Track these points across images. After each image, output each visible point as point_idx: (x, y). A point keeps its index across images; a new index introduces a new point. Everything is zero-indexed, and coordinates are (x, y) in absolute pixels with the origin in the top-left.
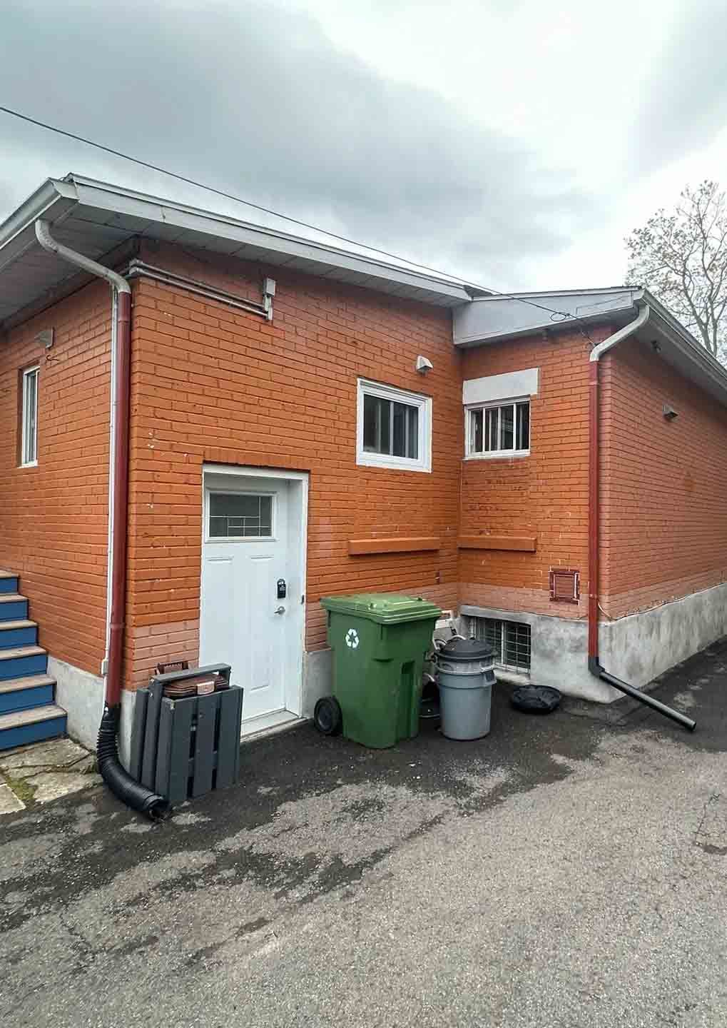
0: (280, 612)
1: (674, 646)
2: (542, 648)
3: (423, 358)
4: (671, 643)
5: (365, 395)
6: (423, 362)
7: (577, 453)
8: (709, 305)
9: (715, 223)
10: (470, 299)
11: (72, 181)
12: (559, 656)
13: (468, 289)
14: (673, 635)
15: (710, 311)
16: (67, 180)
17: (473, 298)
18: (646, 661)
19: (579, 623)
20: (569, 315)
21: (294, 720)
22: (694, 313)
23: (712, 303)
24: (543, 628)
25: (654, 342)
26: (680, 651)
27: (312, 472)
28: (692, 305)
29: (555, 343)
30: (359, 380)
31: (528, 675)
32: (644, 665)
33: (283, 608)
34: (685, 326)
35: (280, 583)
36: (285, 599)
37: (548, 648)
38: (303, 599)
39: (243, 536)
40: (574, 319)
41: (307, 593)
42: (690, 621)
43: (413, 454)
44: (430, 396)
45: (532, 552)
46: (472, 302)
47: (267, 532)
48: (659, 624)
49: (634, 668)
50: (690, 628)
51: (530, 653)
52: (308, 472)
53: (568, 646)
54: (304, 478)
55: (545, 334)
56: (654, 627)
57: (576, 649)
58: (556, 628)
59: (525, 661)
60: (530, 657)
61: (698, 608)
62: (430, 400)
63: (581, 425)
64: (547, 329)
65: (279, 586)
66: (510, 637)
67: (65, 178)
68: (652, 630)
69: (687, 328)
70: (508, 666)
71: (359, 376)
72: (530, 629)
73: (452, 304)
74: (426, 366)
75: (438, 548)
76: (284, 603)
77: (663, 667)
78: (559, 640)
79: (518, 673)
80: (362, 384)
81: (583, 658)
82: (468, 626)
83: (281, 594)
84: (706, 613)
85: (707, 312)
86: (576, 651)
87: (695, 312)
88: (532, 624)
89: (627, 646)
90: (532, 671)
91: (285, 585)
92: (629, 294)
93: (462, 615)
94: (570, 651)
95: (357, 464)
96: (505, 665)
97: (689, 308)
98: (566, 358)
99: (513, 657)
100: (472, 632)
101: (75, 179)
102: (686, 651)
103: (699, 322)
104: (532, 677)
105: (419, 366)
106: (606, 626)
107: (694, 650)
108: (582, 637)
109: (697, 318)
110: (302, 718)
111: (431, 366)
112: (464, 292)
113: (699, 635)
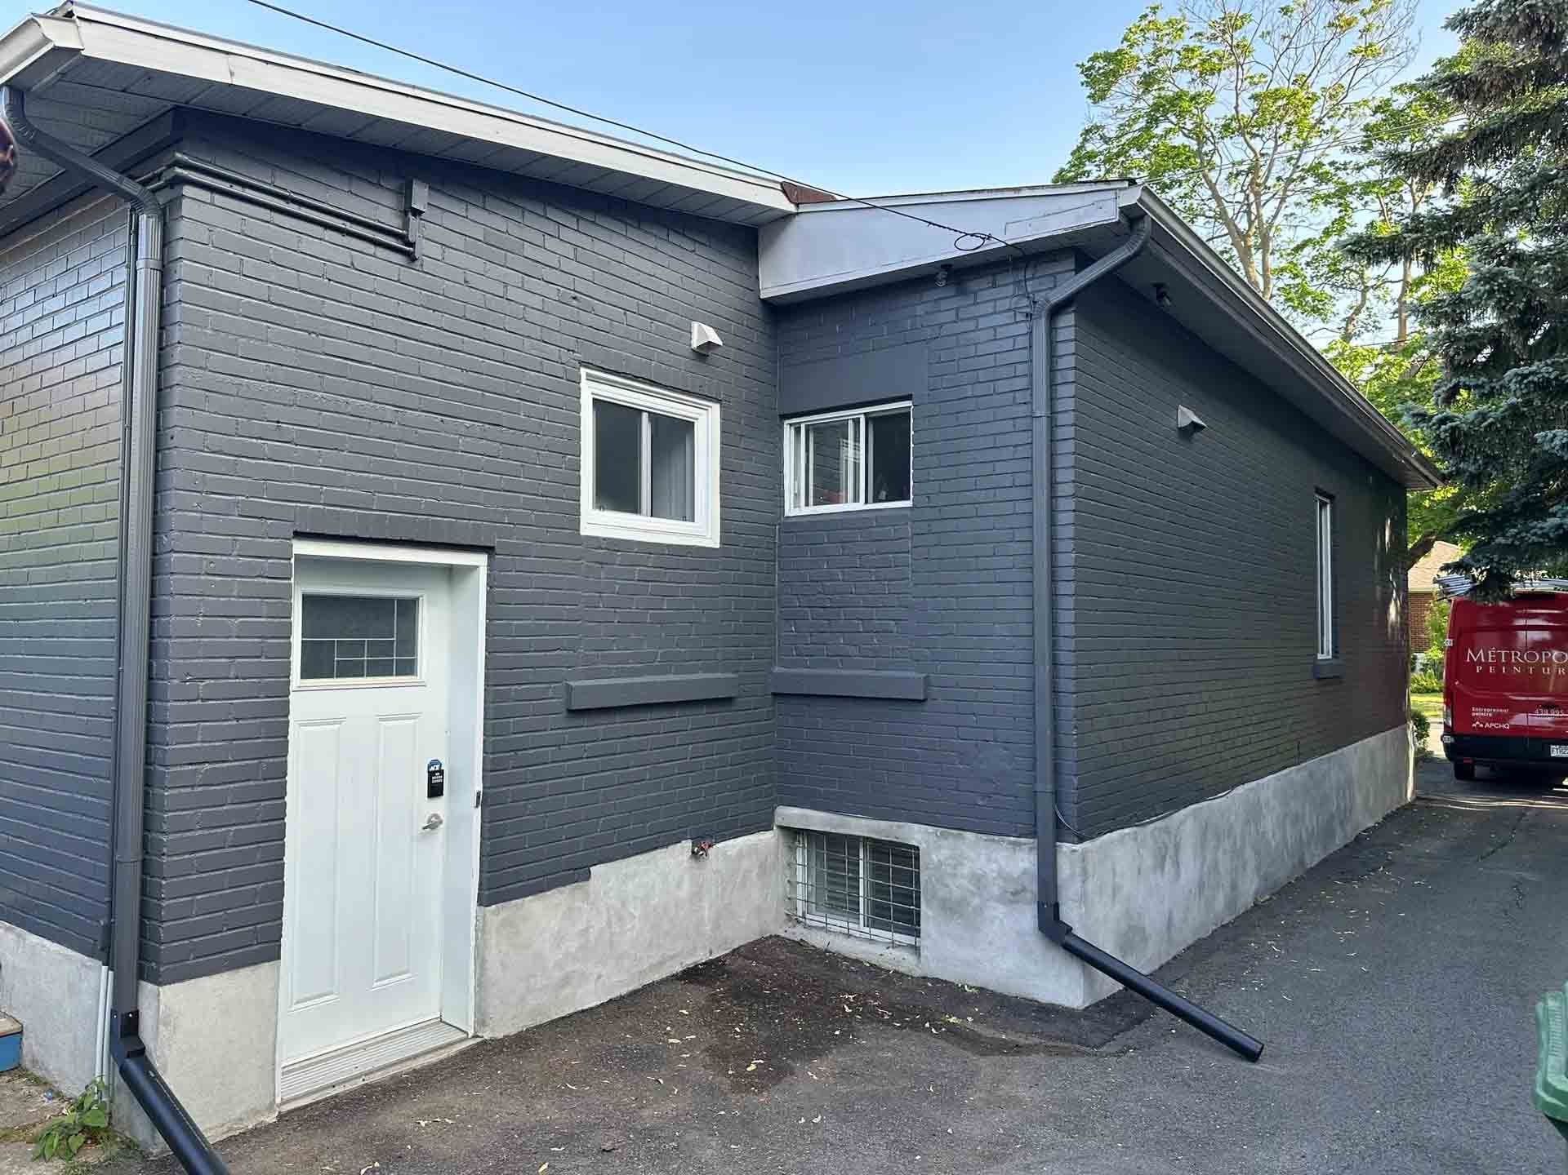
0: (432, 826)
1: (1207, 892)
2: (942, 893)
3: (705, 327)
4: (1201, 886)
5: (594, 399)
6: (703, 333)
7: (1008, 508)
8: (1252, 198)
9: (1259, 33)
10: (791, 208)
11: (70, 14)
12: (980, 910)
13: (788, 189)
14: (1205, 869)
15: (1254, 208)
16: (60, 14)
17: (797, 205)
18: (1153, 921)
19: (1020, 844)
20: (989, 237)
21: (462, 1040)
22: (1223, 213)
23: (1257, 195)
24: (945, 853)
25: (1158, 286)
26: (1220, 903)
27: (497, 550)
28: (1216, 196)
29: (961, 292)
30: (583, 371)
31: (916, 949)
32: (1149, 930)
33: (436, 816)
34: (1204, 240)
35: (432, 769)
36: (443, 798)
37: (957, 894)
38: (478, 797)
39: (362, 676)
40: (1003, 245)
41: (484, 788)
42: (1239, 843)
43: (686, 513)
44: (718, 401)
45: (920, 701)
46: (797, 214)
47: (408, 668)
48: (1177, 847)
49: (1133, 935)
50: (1237, 853)
51: (918, 906)
52: (488, 550)
53: (996, 891)
54: (480, 560)
55: (942, 275)
56: (1166, 856)
57: (1013, 897)
58: (972, 855)
59: (910, 922)
60: (918, 914)
61: (1254, 813)
62: (716, 407)
63: (1015, 452)
64: (946, 265)
65: (431, 774)
66: (877, 871)
67: (56, 10)
68: (1164, 858)
69: (1210, 244)
70: (874, 931)
71: (587, 365)
72: (917, 858)
73: (757, 219)
74: (710, 342)
75: (733, 695)
76: (439, 805)
77: (1186, 937)
78: (978, 879)
79: (893, 945)
80: (590, 378)
81: (1028, 917)
82: (792, 850)
83: (435, 791)
84: (1269, 824)
85: (1249, 213)
86: (1011, 902)
87: (1226, 212)
88: (922, 847)
89: (1116, 890)
90: (923, 942)
91: (441, 772)
92: (1112, 195)
93: (781, 828)
94: (1001, 900)
95: (583, 532)
96: (867, 930)
97: (1213, 204)
98: (983, 323)
99: (886, 913)
100: (800, 861)
101: (78, 12)
102: (1231, 903)
103: (1234, 231)
104: (924, 953)
105: (695, 344)
106: (1074, 851)
107: (1246, 900)
108: (1025, 872)
109: (1229, 223)
110: (475, 1036)
111: (718, 341)
112: (781, 194)
113: (1258, 869)
